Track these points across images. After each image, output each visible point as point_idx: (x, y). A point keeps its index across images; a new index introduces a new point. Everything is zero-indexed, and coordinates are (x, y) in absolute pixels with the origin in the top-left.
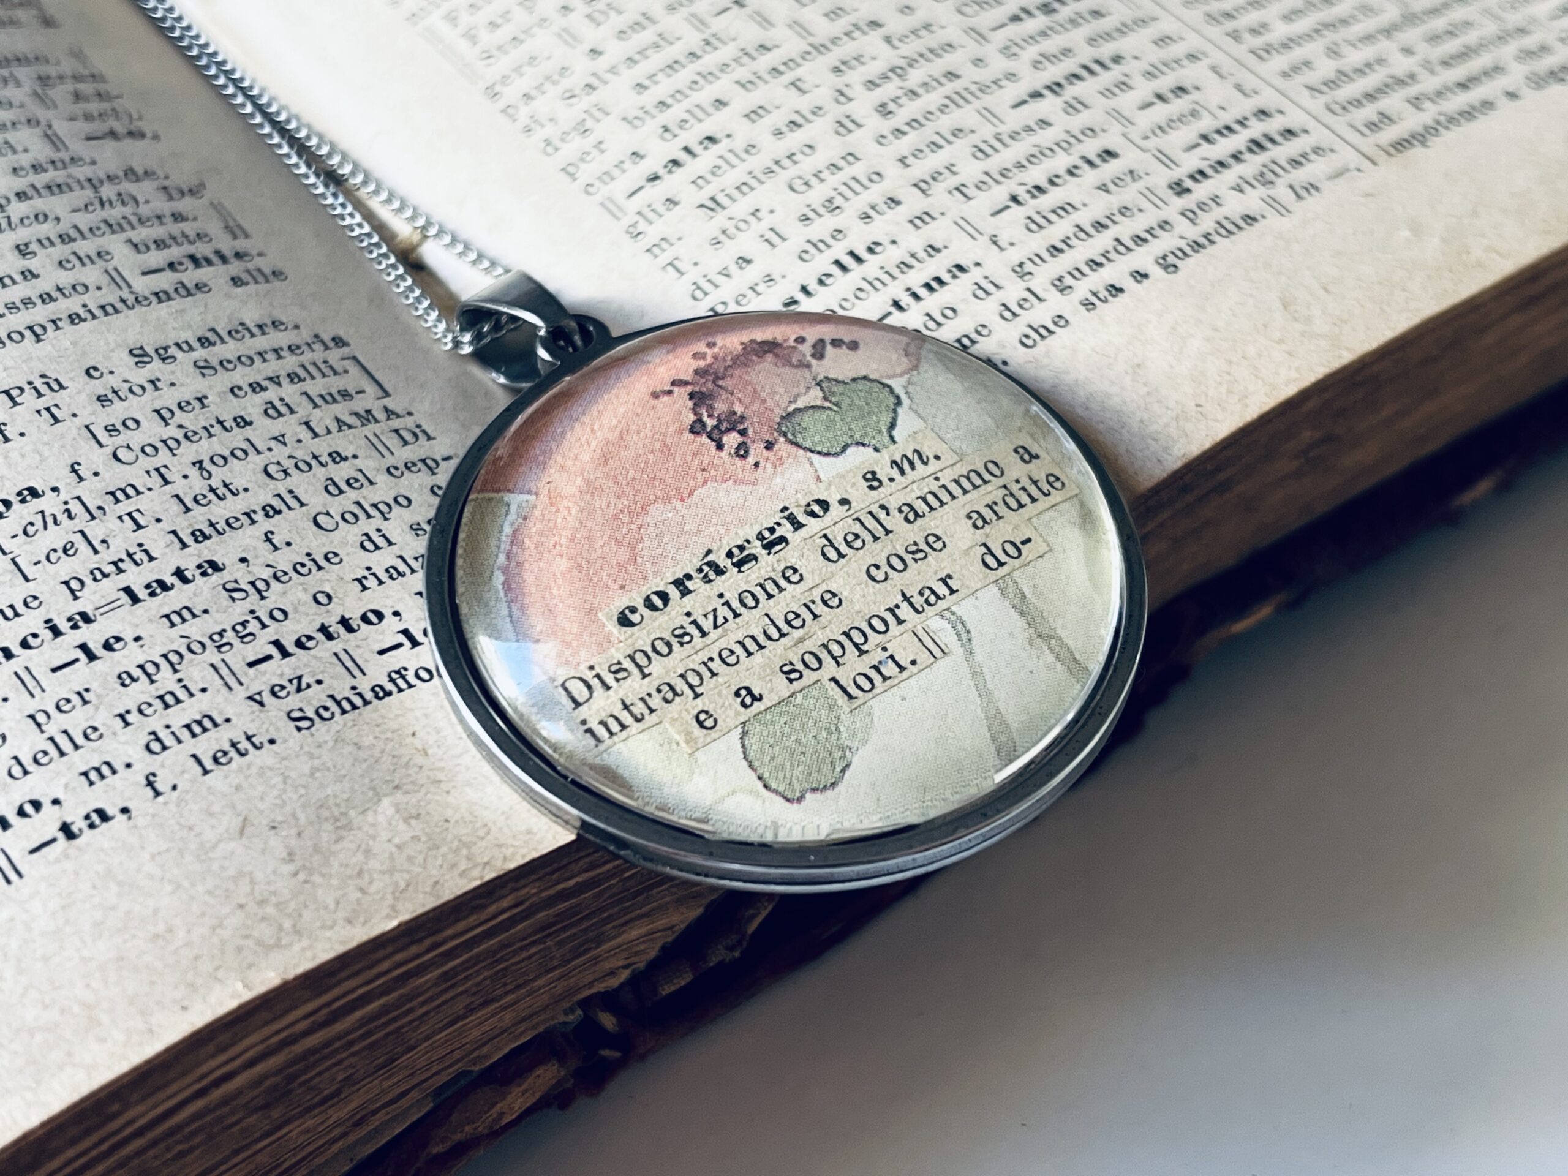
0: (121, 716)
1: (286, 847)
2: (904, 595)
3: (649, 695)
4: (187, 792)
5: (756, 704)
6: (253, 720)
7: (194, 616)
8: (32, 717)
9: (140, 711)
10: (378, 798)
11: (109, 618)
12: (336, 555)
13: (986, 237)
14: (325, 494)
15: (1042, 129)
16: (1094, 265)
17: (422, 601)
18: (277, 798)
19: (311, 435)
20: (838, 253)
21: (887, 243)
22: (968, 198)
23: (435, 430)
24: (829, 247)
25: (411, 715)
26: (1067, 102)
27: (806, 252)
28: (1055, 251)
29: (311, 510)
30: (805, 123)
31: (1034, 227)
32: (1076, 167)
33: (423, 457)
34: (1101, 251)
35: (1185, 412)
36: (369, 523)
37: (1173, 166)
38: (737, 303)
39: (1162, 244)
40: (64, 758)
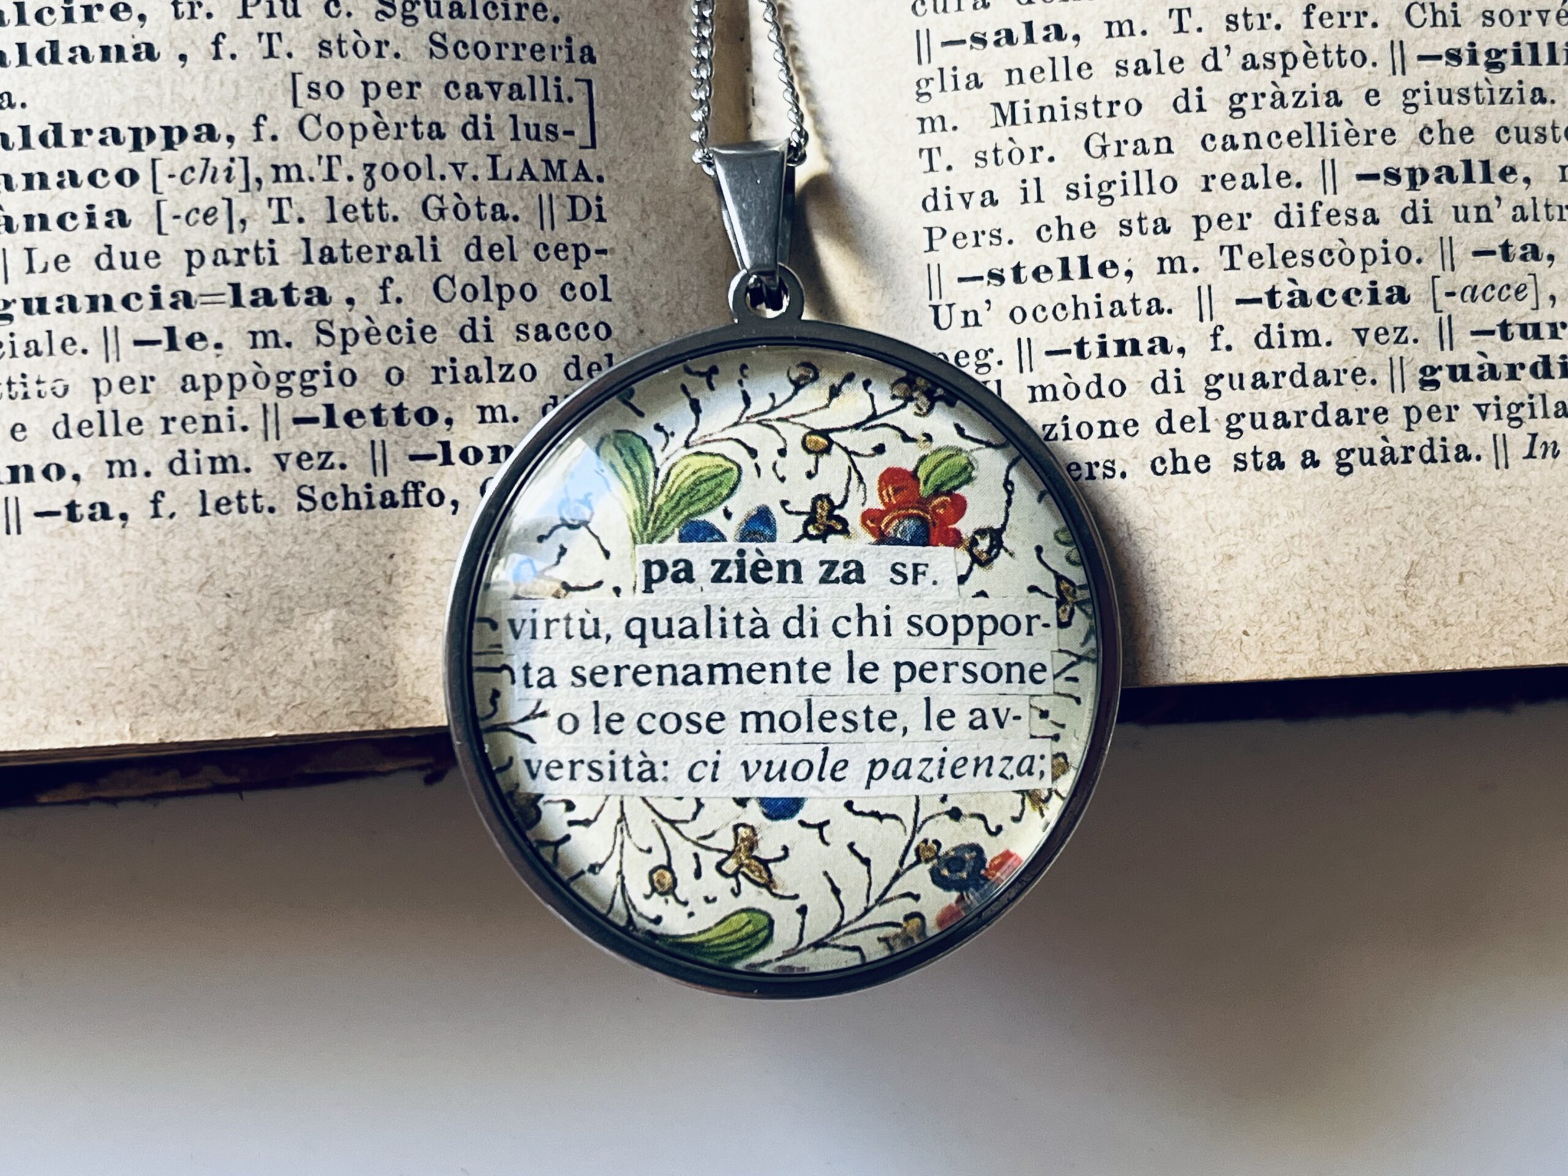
0: (166, 420)
1: (229, 619)
4: (180, 525)
6: (268, 480)
7: (277, 345)
8: (97, 381)
9: (184, 424)
10: (328, 606)
11: (206, 310)
12: (434, 331)
13: (1213, 324)
14: (463, 255)
15: (1365, 222)
16: (1282, 421)
17: (479, 418)
18: (245, 568)
19: (490, 174)
20: (1073, 250)
21: (1122, 270)
22: (1232, 267)
23: (611, 210)
24: (1071, 237)
25: (400, 535)
26: (1414, 201)
27: (1048, 229)
28: (1260, 382)
29: (439, 269)
30: (1155, 70)
31: (1263, 339)
32: (1358, 292)
33: (579, 242)
34: (1300, 409)
35: (1228, 632)
36: (483, 307)
37: (1447, 345)
38: (954, 240)
39: (1361, 434)
40: (103, 438)
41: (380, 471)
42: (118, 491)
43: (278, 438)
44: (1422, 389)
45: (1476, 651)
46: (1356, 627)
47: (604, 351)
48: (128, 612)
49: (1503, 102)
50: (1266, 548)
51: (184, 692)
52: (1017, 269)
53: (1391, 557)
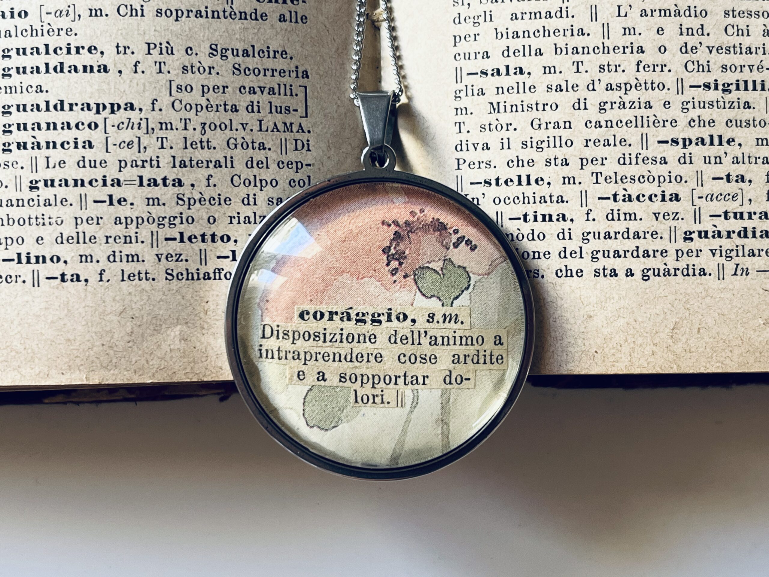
0: (107, 237)
1: (132, 329)
2: (405, 374)
3: (290, 352)
4: (112, 285)
5: (322, 382)
6: (152, 266)
7: (159, 204)
8: (76, 218)
9: (115, 239)
10: (177, 324)
11: (126, 188)
12: (230, 200)
13: (587, 209)
14: (245, 166)
15: (661, 163)
16: (617, 254)
18: (141, 305)
19: (258, 129)
20: (524, 172)
21: (546, 182)
22: (597, 182)
23: (314, 146)
24: (523, 166)
25: (211, 293)
27: (513, 162)
28: (608, 236)
29: (234, 172)
30: (565, 90)
31: (610, 217)
32: (656, 196)
33: (298, 161)
34: (626, 249)
35: (588, 351)
36: (253, 189)
37: (697, 221)
38: (469, 165)
39: (654, 262)
40: (78, 245)
41: (203, 263)
42: (84, 268)
43: (157, 247)
44: (685, 241)
45: (704, 364)
46: (648, 350)
48: (87, 324)
49: (730, 108)
50: (608, 313)
51: (111, 362)
52: (497, 180)
53: (666, 319)
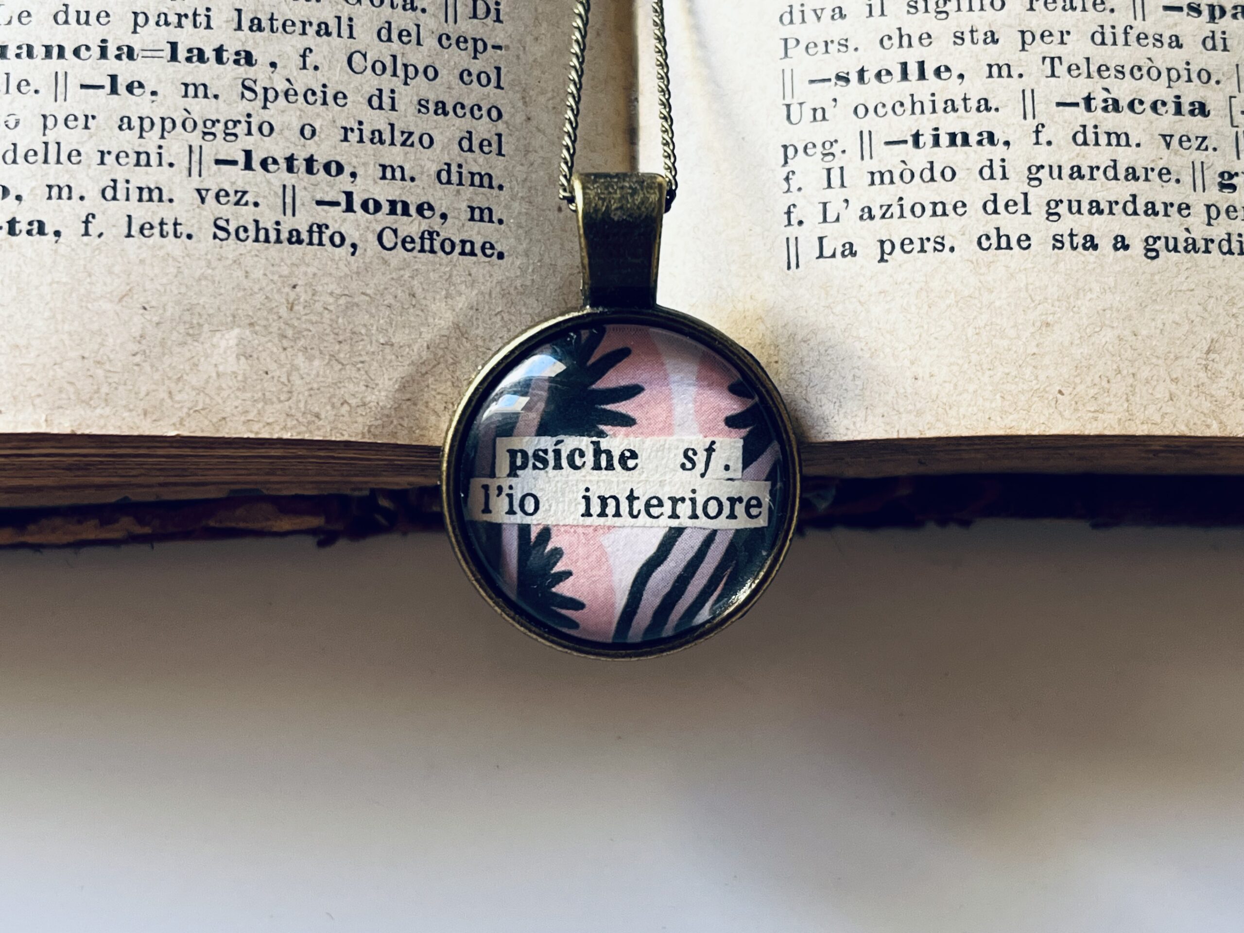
0: (102, 153)
1: (143, 329)
4: (107, 244)
6: (188, 211)
7: (206, 96)
8: (44, 117)
9: (117, 157)
10: (234, 325)
11: (146, 63)
12: (345, 97)
13: (1036, 122)
14: (375, 35)
15: (1170, 45)
16: (1096, 208)
17: (381, 175)
18: (162, 285)
20: (912, 57)
21: (955, 73)
22: (1053, 75)
23: (507, 14)
24: (910, 45)
25: (303, 268)
26: (1213, 32)
27: (890, 38)
28: (1077, 173)
29: (354, 45)
31: (1080, 138)
32: (1164, 104)
33: (478, 37)
34: (1112, 199)
35: (1045, 391)
36: (390, 81)
37: (1242, 155)
38: (807, 47)
39: (1167, 225)
40: (45, 166)
41: (289, 211)
42: (54, 211)
43: (200, 175)
44: (1221, 190)
46: (1161, 392)
47: (494, 131)
48: (54, 317)
50: (1081, 318)
51: (97, 391)
52: (861, 73)
53: (1194, 333)
